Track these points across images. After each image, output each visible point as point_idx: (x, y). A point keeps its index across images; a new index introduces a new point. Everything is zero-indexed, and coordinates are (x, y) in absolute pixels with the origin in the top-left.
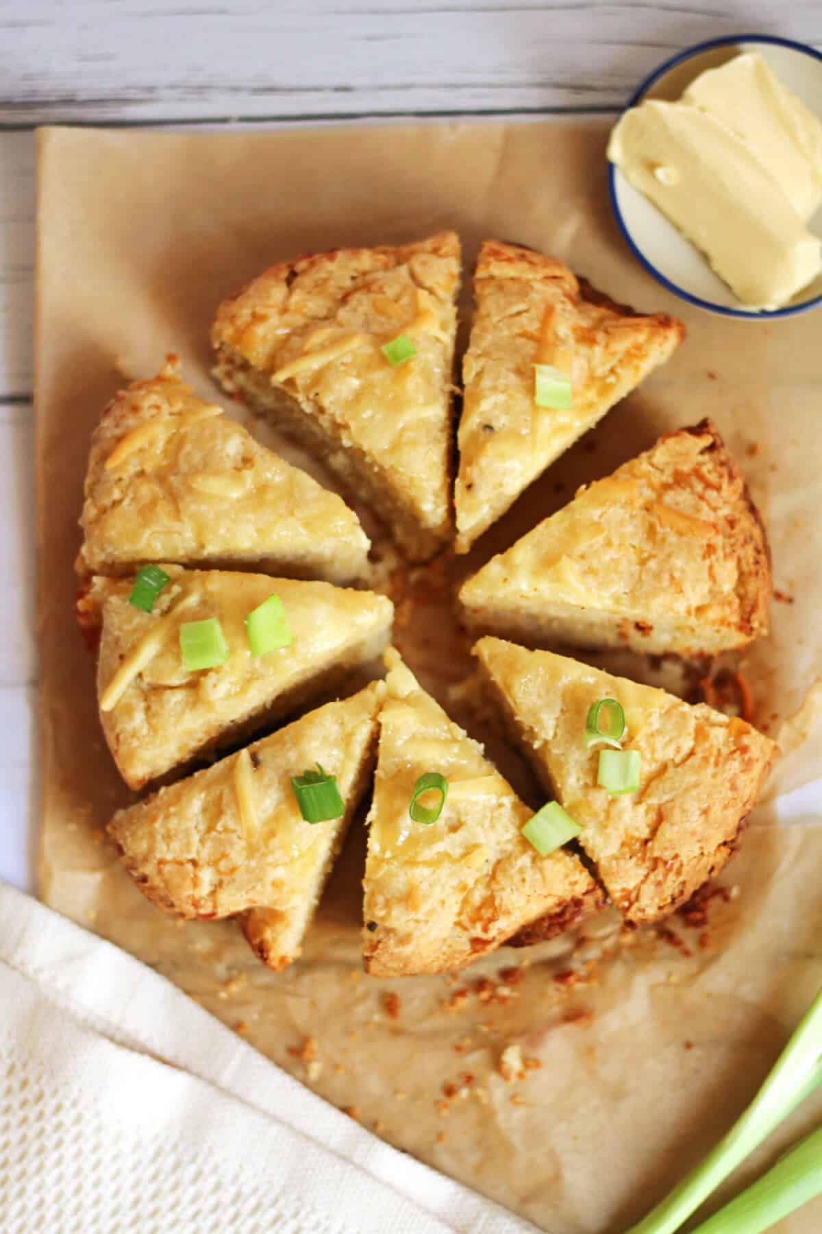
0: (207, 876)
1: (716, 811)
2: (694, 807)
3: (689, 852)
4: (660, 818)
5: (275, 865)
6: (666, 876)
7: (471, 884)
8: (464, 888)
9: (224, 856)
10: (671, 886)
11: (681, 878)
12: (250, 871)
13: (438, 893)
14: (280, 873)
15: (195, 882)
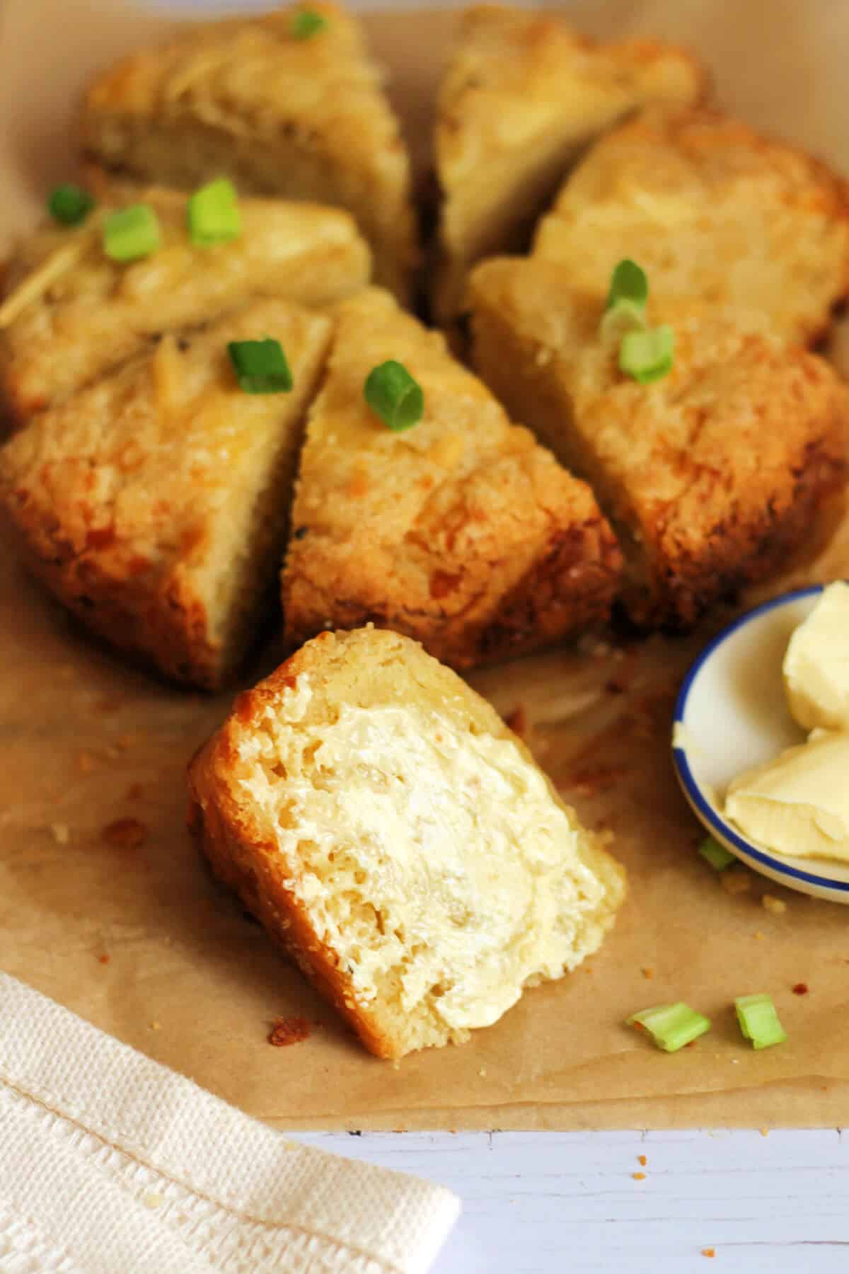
0: (106, 476)
1: (776, 413)
2: (745, 402)
3: (742, 460)
4: (702, 416)
5: (197, 446)
6: (711, 487)
7: (437, 480)
8: (426, 483)
9: (131, 443)
10: (721, 502)
11: (733, 495)
12: (162, 458)
13: (391, 482)
14: (202, 456)
15: (90, 482)
